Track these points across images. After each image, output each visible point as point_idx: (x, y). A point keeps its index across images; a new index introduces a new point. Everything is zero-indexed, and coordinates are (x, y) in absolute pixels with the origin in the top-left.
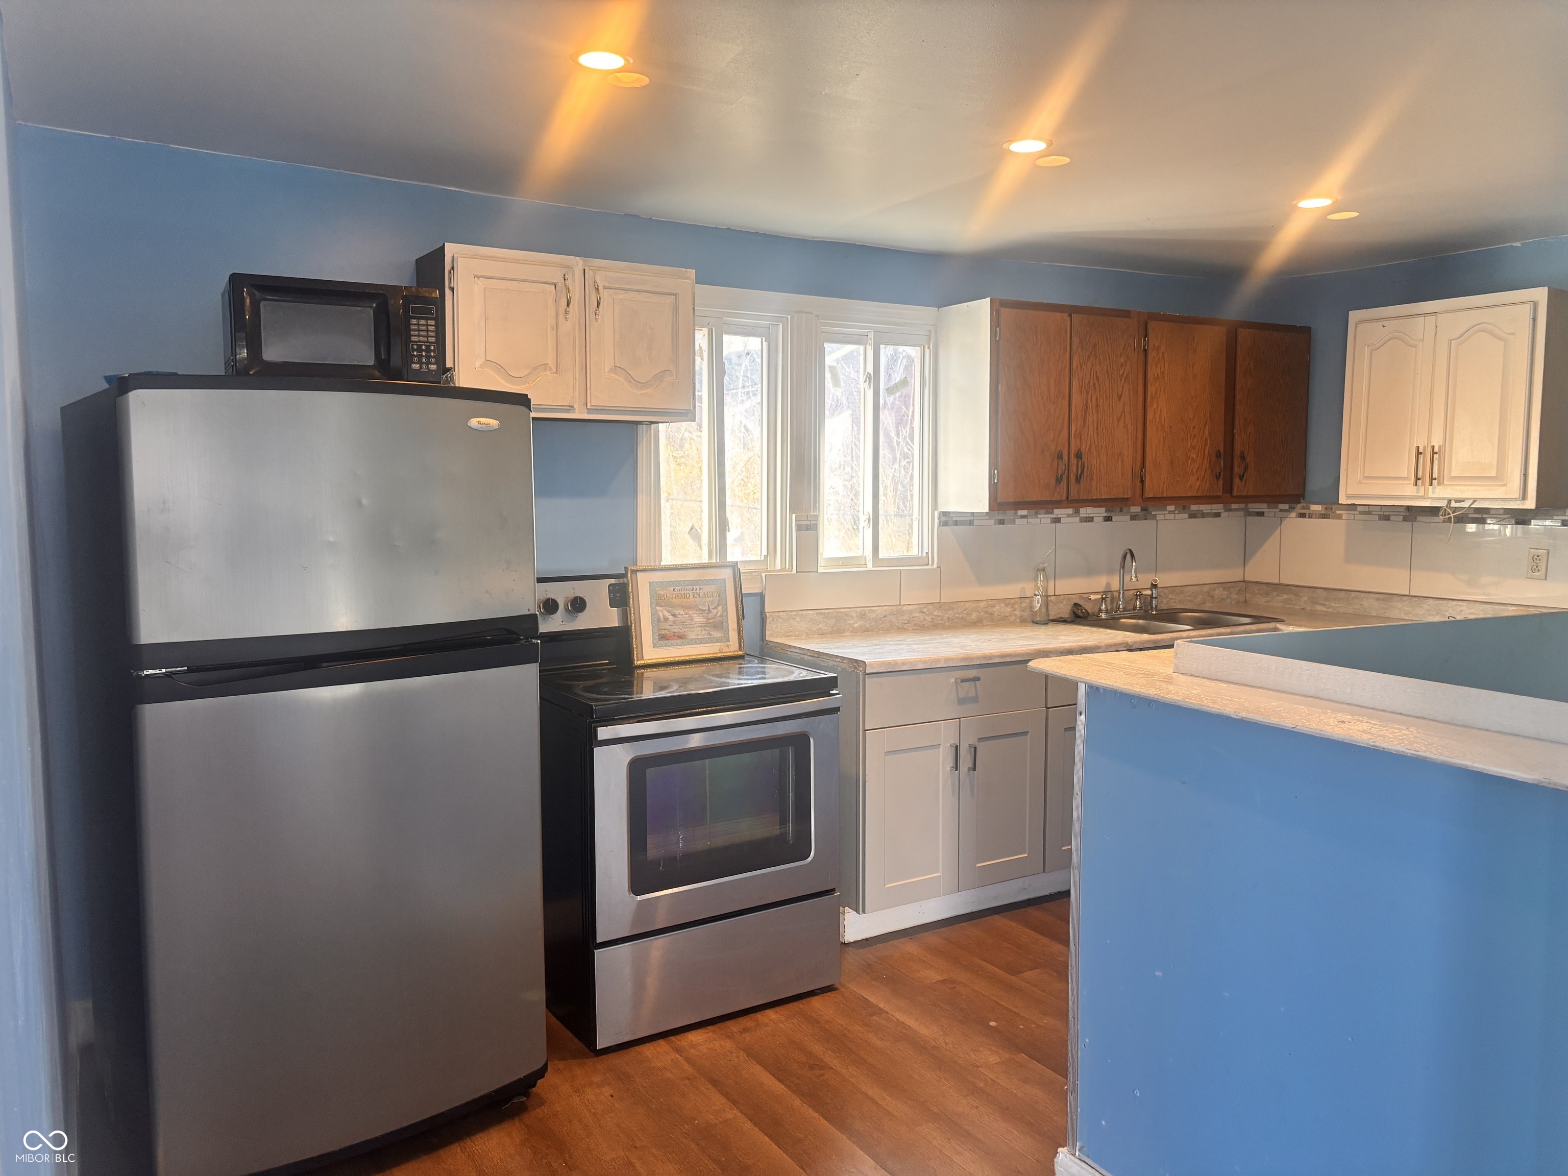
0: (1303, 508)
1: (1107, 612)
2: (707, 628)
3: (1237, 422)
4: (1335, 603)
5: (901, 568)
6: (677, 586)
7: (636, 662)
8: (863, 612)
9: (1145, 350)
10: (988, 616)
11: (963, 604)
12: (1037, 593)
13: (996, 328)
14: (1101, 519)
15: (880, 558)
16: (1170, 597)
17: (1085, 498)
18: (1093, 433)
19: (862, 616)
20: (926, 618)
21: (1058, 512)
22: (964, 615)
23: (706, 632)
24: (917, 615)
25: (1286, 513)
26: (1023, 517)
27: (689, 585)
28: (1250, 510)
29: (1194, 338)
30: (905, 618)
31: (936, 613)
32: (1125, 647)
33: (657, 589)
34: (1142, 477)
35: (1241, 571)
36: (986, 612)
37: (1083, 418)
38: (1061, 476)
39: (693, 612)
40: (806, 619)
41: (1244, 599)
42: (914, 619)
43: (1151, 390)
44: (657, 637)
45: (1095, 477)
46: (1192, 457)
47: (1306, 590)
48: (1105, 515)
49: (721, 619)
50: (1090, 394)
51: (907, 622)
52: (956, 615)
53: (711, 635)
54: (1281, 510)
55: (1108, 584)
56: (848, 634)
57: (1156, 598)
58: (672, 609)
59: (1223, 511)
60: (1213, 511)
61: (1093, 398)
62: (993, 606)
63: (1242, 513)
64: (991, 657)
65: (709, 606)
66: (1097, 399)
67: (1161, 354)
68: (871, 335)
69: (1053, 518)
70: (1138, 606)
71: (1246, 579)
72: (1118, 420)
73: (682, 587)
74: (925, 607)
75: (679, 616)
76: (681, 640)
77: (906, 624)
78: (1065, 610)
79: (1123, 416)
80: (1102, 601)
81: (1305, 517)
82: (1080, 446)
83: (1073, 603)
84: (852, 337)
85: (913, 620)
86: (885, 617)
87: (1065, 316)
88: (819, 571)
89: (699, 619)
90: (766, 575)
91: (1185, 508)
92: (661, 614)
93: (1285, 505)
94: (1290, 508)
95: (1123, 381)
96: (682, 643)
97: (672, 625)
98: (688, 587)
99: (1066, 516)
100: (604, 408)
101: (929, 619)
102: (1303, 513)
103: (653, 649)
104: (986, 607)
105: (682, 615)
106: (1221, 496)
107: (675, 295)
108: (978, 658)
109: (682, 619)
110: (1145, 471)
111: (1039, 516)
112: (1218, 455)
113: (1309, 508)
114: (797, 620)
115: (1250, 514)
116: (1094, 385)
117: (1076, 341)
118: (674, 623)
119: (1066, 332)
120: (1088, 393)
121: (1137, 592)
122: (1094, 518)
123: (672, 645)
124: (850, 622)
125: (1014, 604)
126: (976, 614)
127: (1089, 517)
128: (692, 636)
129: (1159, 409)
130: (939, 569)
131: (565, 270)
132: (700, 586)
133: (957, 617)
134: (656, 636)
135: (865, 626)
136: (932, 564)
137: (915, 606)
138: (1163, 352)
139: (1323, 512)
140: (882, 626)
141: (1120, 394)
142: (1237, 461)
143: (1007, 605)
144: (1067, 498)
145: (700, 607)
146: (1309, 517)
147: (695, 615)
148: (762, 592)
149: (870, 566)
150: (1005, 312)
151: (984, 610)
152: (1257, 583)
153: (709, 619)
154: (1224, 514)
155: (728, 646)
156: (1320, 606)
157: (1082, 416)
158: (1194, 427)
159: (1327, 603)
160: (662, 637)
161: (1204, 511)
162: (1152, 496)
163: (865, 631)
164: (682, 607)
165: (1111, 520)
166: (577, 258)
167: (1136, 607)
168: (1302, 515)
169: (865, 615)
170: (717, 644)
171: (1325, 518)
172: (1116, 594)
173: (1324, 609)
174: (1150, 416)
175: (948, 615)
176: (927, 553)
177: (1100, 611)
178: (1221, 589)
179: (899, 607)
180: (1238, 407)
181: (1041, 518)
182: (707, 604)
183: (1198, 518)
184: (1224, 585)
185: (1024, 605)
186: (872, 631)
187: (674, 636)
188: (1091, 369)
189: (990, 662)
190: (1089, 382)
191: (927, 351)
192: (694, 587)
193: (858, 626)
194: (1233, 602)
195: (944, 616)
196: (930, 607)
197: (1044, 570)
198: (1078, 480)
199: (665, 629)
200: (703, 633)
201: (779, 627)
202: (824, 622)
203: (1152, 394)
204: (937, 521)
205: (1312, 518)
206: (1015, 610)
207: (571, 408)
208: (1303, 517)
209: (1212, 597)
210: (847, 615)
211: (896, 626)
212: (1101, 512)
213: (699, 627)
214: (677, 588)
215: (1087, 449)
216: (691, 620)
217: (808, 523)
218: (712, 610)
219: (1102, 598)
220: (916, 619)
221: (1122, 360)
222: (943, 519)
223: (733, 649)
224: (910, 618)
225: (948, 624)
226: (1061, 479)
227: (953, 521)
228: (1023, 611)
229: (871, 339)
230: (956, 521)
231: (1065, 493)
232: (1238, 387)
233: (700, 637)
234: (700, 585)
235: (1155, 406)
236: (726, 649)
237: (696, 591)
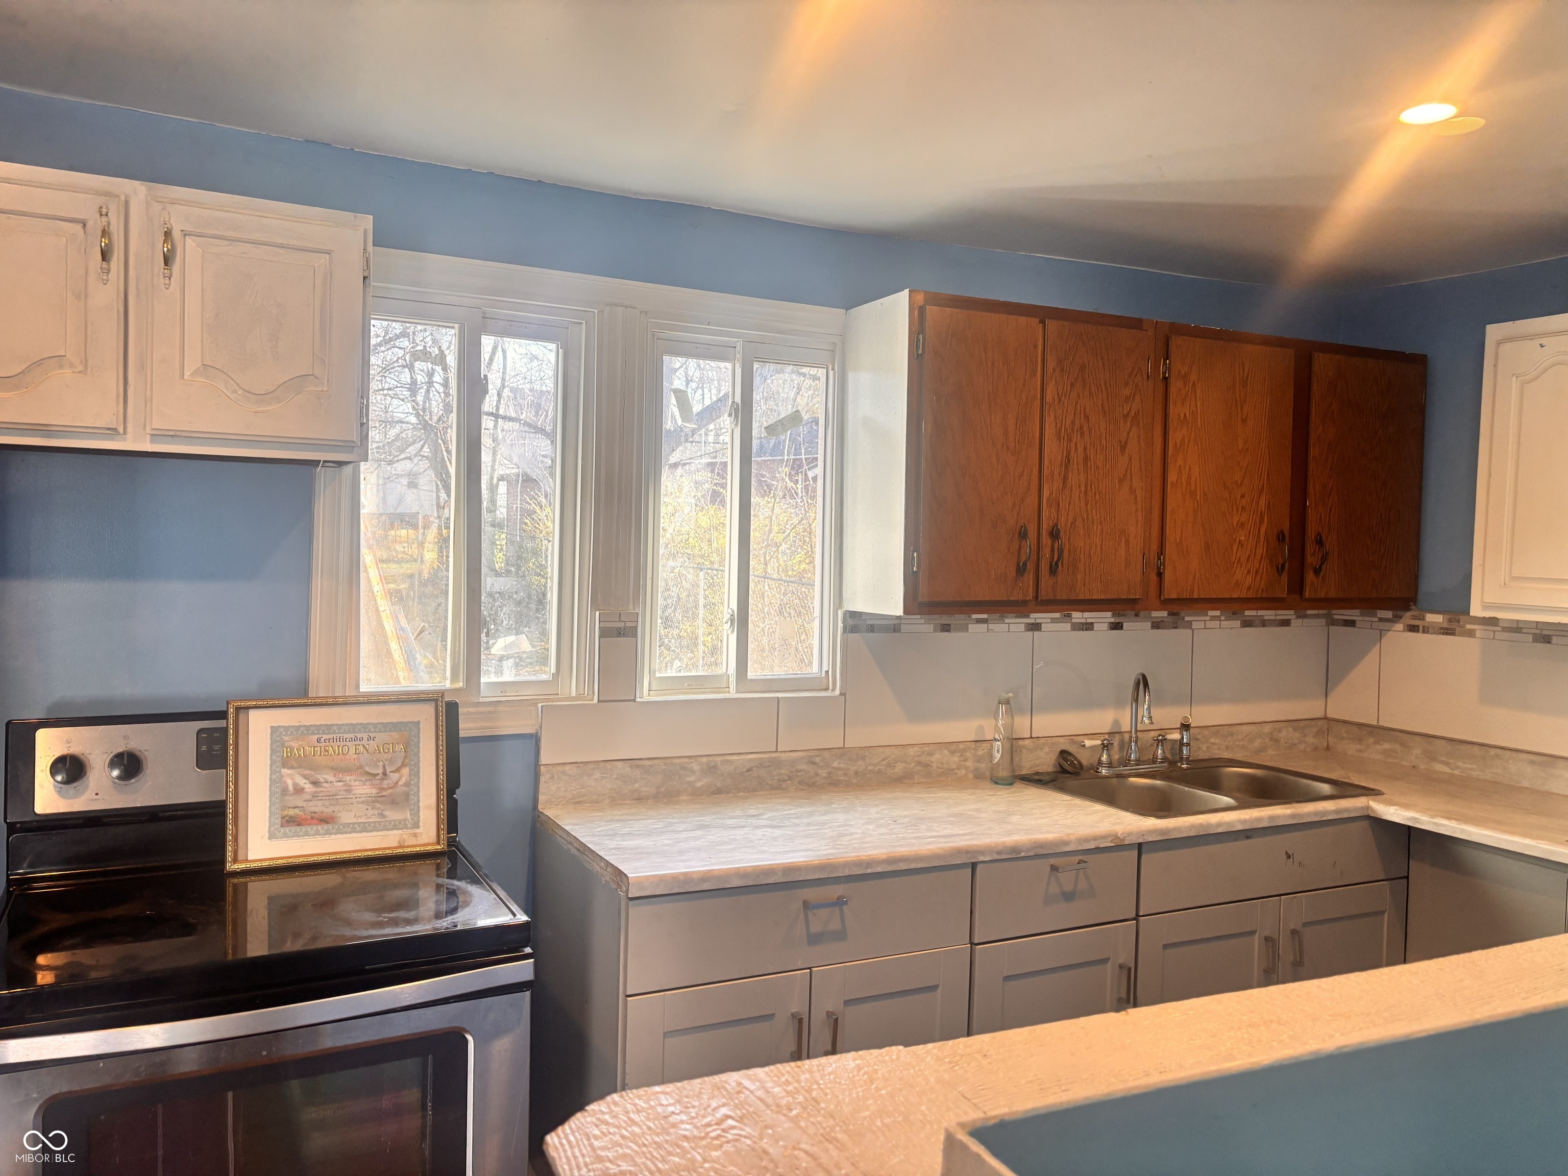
0: (1415, 618)
1: (1110, 765)
2: (378, 805)
3: (1311, 489)
4: (1464, 763)
5: (780, 695)
6: (325, 734)
7: (228, 865)
8: (712, 764)
9: (1165, 379)
10: (921, 768)
11: (881, 750)
12: (997, 737)
13: (918, 334)
14: (1106, 626)
15: (749, 677)
16: (1212, 740)
17: (1064, 597)
18: (1080, 500)
19: (711, 769)
20: (820, 771)
21: (1035, 617)
22: (882, 767)
23: (376, 812)
24: (804, 767)
25: (1389, 624)
26: (979, 621)
27: (349, 732)
28: (1335, 617)
29: (1243, 365)
30: (783, 772)
31: (835, 764)
32: (1111, 841)
33: (286, 738)
34: (1159, 568)
35: (1321, 703)
36: (919, 763)
37: (1062, 476)
38: (1025, 564)
39: (352, 777)
40: (611, 775)
41: (1326, 744)
42: (799, 774)
43: (1175, 437)
44: (278, 821)
45: (1081, 566)
46: (1240, 540)
47: (1418, 738)
48: (1112, 620)
49: (406, 789)
50: (1074, 441)
51: (786, 778)
52: (869, 768)
53: (384, 816)
54: (1381, 620)
55: (1116, 722)
56: (684, 797)
57: (1188, 744)
58: (312, 773)
59: (1294, 617)
60: (1278, 617)
61: (1079, 447)
62: (931, 754)
63: (1323, 621)
64: (870, 863)
65: (384, 767)
66: (1085, 448)
67: (1191, 386)
68: (739, 347)
69: (1028, 624)
70: (1160, 757)
71: (1329, 715)
72: (1121, 481)
73: (335, 736)
74: (817, 756)
75: (325, 785)
76: (326, 826)
77: (785, 781)
78: (1046, 761)
79: (1129, 476)
80: (1103, 749)
81: (1418, 631)
82: (1058, 519)
83: (1059, 750)
84: (709, 349)
85: (797, 776)
86: (750, 770)
87: (1034, 321)
88: (638, 700)
89: (363, 790)
90: (542, 706)
91: (1235, 614)
92: (290, 782)
93: (1387, 612)
94: (1395, 616)
95: (1129, 423)
96: (328, 830)
97: (308, 801)
98: (346, 736)
99: (1049, 621)
100: (178, 433)
101: (823, 773)
102: (1413, 626)
103: (268, 841)
104: (919, 756)
105: (331, 782)
106: (1284, 598)
107: (328, 252)
108: (846, 864)
109: (331, 789)
110: (1164, 558)
111: (1007, 621)
112: (1281, 537)
113: (1423, 619)
114: (595, 777)
115: (1334, 623)
116: (1081, 428)
117: (1051, 364)
118: (313, 796)
119: (1035, 347)
120: (1070, 440)
121: (1159, 736)
122: (1095, 625)
123: (307, 834)
124: (688, 779)
125: (964, 750)
126: (903, 765)
127: (1086, 623)
128: (346, 817)
129: (1187, 467)
130: (843, 697)
131: (101, 200)
132: (370, 734)
133: (870, 771)
134: (276, 819)
135: (715, 785)
136: (834, 690)
137: (801, 754)
138: (1194, 383)
139: (1445, 625)
140: (744, 784)
141: (1123, 443)
142: (1310, 547)
143: (953, 753)
144: (1036, 597)
145: (367, 769)
146: (1424, 632)
147: (357, 783)
148: (537, 733)
149: (733, 694)
150: (932, 311)
151: (916, 759)
152: (1344, 722)
153: (383, 789)
154: (1295, 622)
155: (415, 835)
156: (1441, 765)
157: (1060, 474)
158: (1243, 496)
159: (1451, 761)
160: (288, 822)
161: (1266, 618)
162: (1174, 596)
163: (713, 793)
164: (333, 769)
165: (1122, 628)
166: (136, 183)
167: (1157, 758)
168: (1413, 629)
169: (715, 767)
170: (395, 832)
171: (1447, 634)
172: (1127, 736)
173: (1447, 769)
174: (1172, 477)
175: (855, 768)
176: (827, 672)
177: (1100, 763)
178: (1291, 729)
179: (774, 755)
180: (1312, 466)
181: (1009, 623)
182: (381, 763)
183: (1256, 627)
184: (1296, 724)
185: (980, 753)
186: (727, 792)
187: (312, 818)
188: (1077, 403)
189: (869, 871)
190: (1073, 422)
191: (831, 373)
192: (359, 736)
193: (702, 786)
194: (1309, 749)
195: (848, 769)
196: (826, 754)
197: (1007, 702)
198: (1053, 570)
199: (294, 808)
200: (371, 812)
201: (563, 789)
202: (643, 779)
203: (1176, 444)
204: (840, 625)
205: (1428, 632)
206: (966, 760)
207: (112, 432)
208: (1414, 631)
209: (1277, 741)
210: (685, 769)
211: (768, 784)
212: (1107, 617)
213: (362, 803)
214: (325, 737)
215: (1069, 525)
216: (349, 791)
217: (621, 625)
218: (392, 775)
219: (1103, 744)
220: (803, 773)
221: (1127, 392)
222: (850, 622)
223: (426, 841)
224: (792, 772)
225: (855, 781)
226: (1025, 569)
227: (868, 625)
228: (979, 761)
229: (739, 353)
230: (871, 626)
231: (1031, 590)
232: (1313, 438)
233: (363, 820)
234: (370, 731)
235: (1180, 462)
236: (411, 841)
237: (362, 742)
